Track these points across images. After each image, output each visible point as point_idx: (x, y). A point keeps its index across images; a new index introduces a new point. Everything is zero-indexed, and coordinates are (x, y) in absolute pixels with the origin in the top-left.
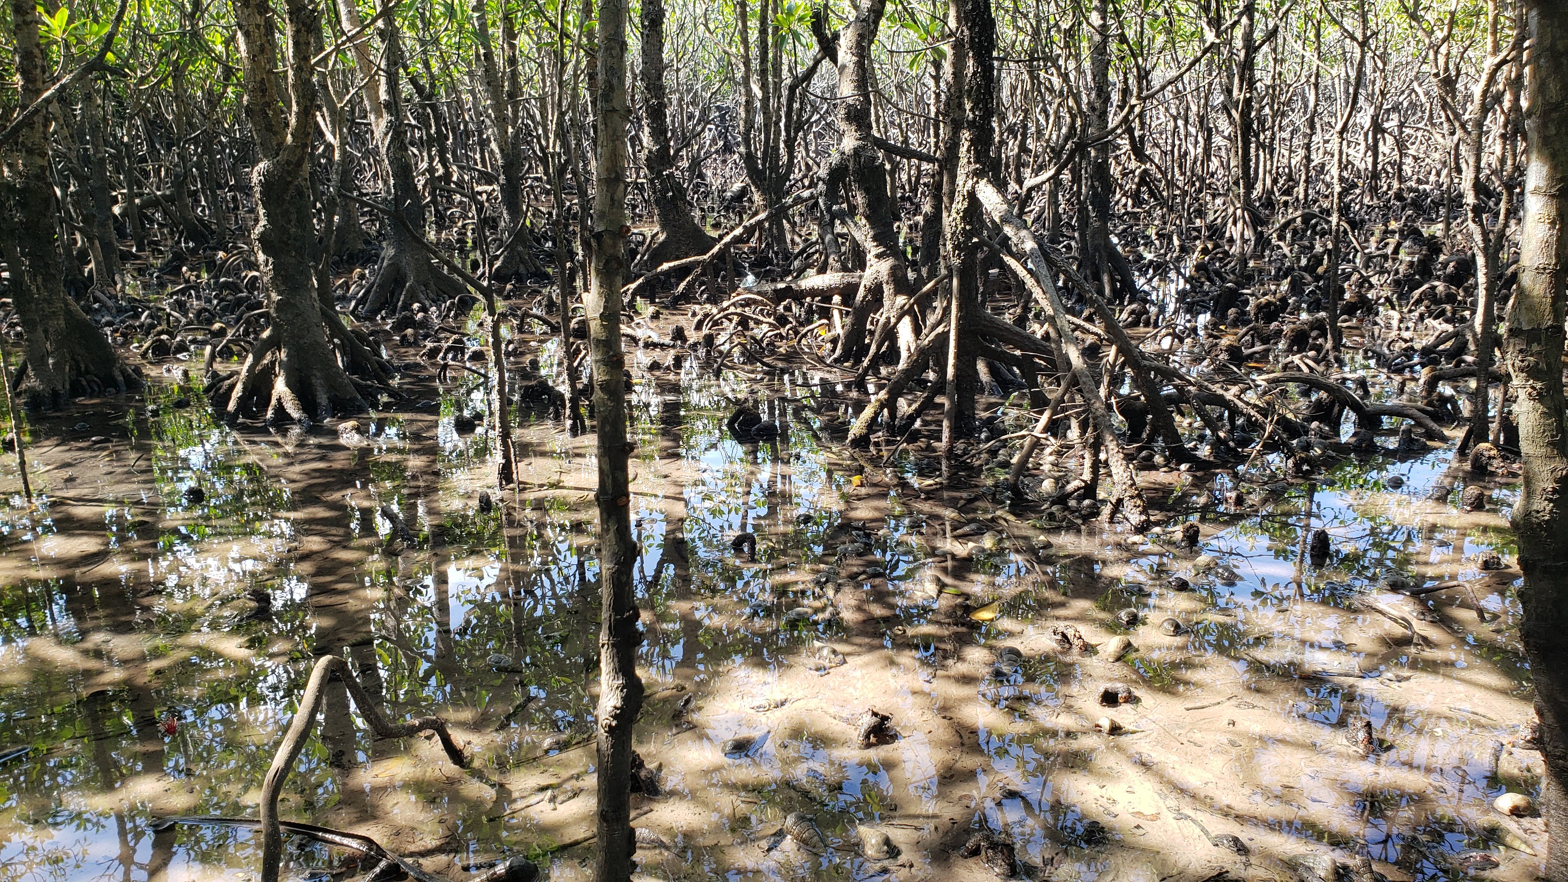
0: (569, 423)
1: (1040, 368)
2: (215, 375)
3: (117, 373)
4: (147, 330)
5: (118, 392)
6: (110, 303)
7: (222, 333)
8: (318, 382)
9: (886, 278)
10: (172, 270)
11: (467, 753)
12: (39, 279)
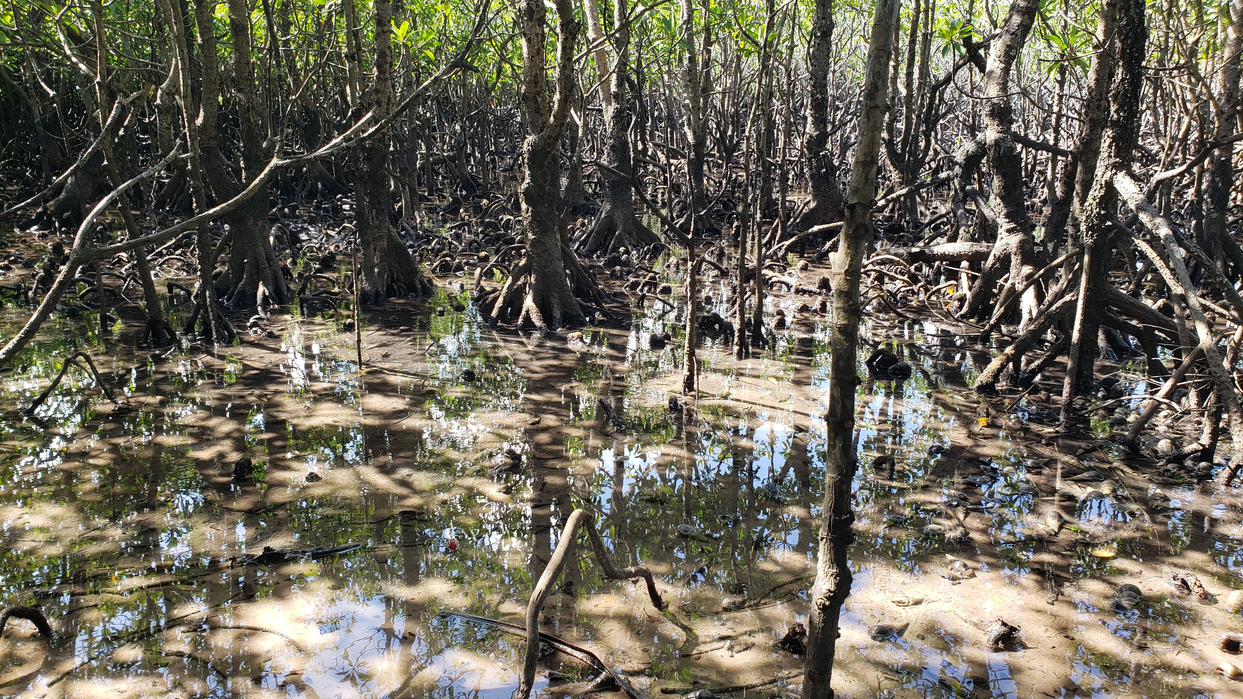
0: (736, 348)
1: (1159, 341)
2: (482, 289)
3: (417, 282)
4: (436, 252)
5: (417, 296)
6: (412, 232)
7: (486, 259)
8: (555, 301)
9: (1014, 250)
10: (453, 210)
11: (664, 599)
12: (374, 212)
